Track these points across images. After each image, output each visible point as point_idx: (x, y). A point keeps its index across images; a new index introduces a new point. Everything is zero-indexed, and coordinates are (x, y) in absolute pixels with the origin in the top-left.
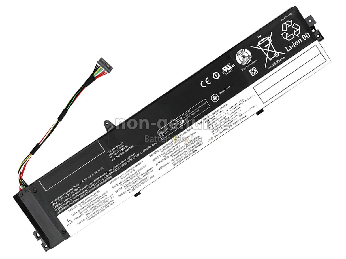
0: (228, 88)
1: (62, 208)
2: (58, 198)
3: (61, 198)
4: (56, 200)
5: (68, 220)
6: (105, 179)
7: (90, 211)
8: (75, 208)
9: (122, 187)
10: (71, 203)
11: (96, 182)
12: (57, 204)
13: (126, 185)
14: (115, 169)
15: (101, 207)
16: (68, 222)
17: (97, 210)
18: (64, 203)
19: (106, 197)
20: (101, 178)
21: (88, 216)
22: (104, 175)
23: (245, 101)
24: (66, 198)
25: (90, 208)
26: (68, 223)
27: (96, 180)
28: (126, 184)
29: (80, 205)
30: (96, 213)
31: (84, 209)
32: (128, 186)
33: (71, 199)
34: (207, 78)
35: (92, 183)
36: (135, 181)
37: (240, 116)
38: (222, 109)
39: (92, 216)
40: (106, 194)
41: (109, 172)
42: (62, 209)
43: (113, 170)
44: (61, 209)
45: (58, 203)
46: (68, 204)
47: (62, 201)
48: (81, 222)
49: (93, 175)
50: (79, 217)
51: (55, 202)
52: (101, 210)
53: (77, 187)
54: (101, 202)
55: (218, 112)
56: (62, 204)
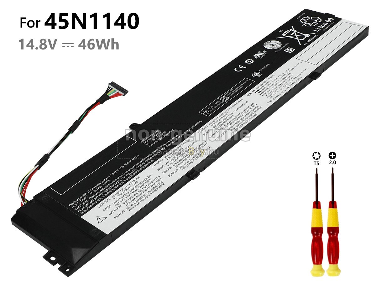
0: (268, 65)
1: (88, 206)
2: (80, 198)
3: (84, 197)
4: (77, 200)
5: (98, 218)
6: (144, 165)
7: (131, 200)
8: (106, 201)
9: (171, 166)
10: (101, 198)
11: (131, 170)
12: (79, 204)
13: (176, 164)
14: (154, 153)
15: (146, 192)
16: (98, 219)
17: (140, 196)
18: (90, 200)
19: (150, 181)
20: (139, 165)
21: (129, 205)
22: (142, 161)
23: (293, 68)
24: (92, 195)
25: (130, 196)
26: (100, 221)
27: (132, 168)
28: (176, 162)
29: (114, 197)
30: (140, 200)
31: (121, 200)
32: (179, 163)
33: (99, 194)
34: (240, 65)
35: (127, 172)
36: (187, 157)
37: (294, 79)
38: (269, 80)
39: (134, 205)
40: (149, 178)
41: (148, 158)
42: (88, 208)
43: (153, 154)
44: (86, 209)
45: (81, 203)
46: (95, 200)
47: (87, 199)
48: (119, 215)
49: (126, 165)
50: (115, 210)
51: (76, 203)
52: (146, 196)
53: (106, 181)
54: (144, 188)
55: (265, 83)
56: (87, 203)
